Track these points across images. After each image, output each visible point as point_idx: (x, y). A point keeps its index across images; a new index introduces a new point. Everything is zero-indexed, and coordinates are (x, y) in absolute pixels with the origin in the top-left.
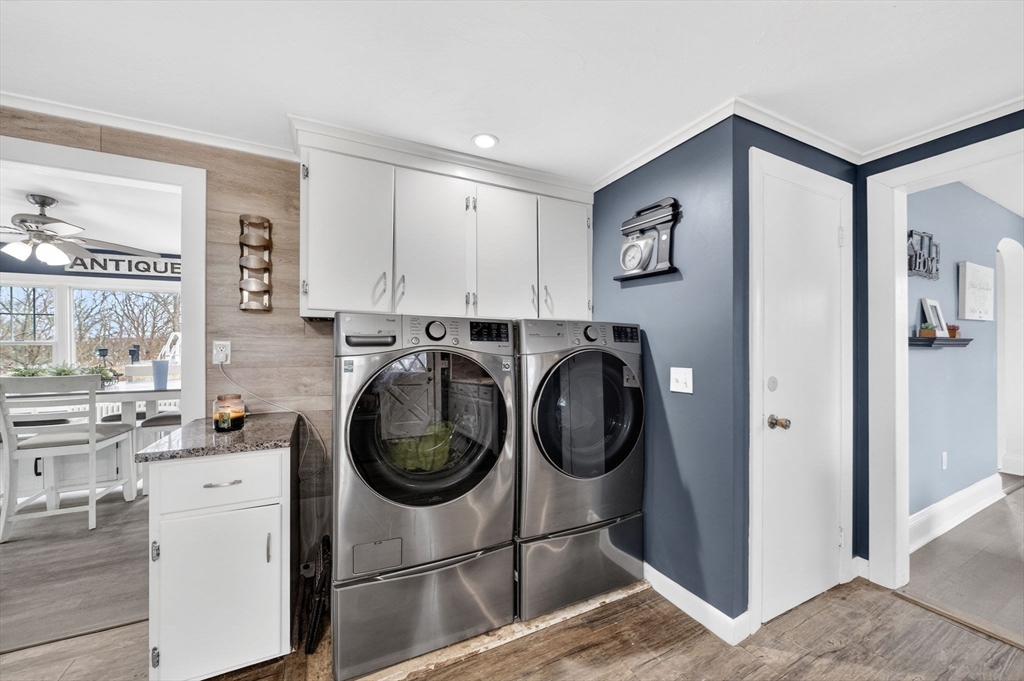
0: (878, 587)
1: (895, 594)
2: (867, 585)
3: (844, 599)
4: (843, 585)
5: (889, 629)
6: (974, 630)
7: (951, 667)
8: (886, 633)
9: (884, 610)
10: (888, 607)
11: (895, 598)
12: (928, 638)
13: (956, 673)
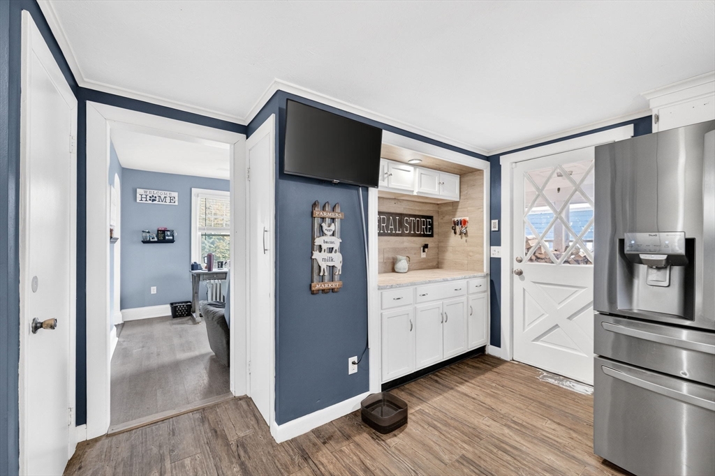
0: (96, 440)
1: (107, 436)
2: (88, 444)
3: (80, 468)
4: (71, 459)
5: (122, 460)
6: (156, 423)
7: (161, 452)
8: (122, 466)
9: (110, 452)
10: (111, 447)
11: (110, 439)
12: (142, 447)
13: (165, 451)
